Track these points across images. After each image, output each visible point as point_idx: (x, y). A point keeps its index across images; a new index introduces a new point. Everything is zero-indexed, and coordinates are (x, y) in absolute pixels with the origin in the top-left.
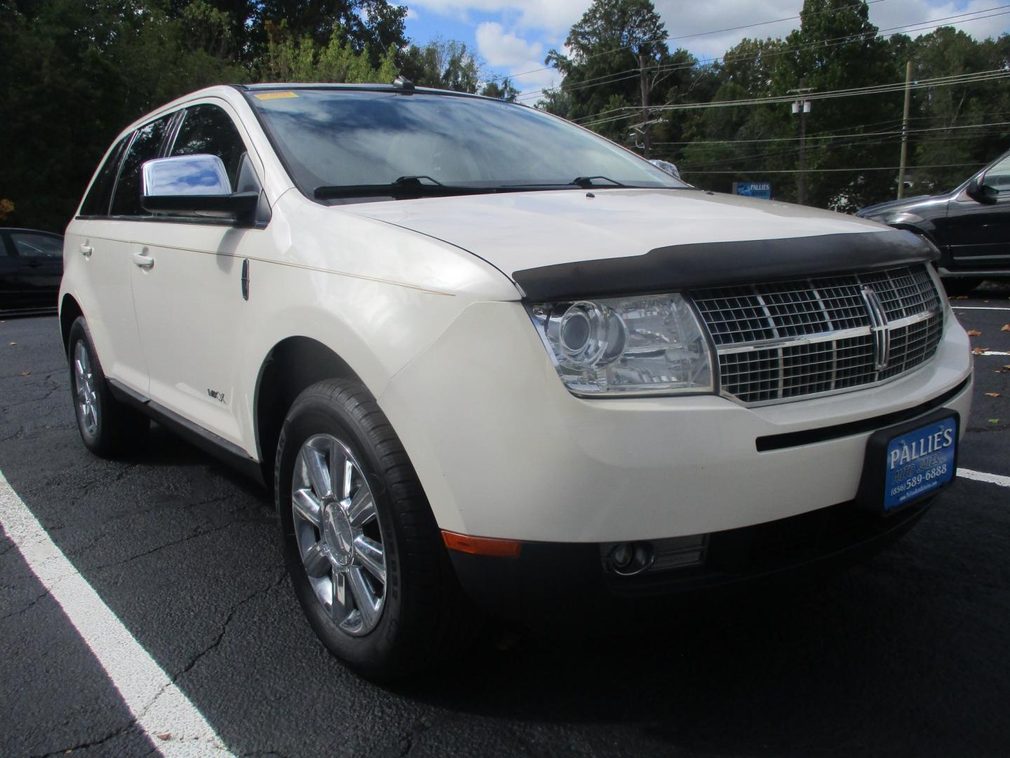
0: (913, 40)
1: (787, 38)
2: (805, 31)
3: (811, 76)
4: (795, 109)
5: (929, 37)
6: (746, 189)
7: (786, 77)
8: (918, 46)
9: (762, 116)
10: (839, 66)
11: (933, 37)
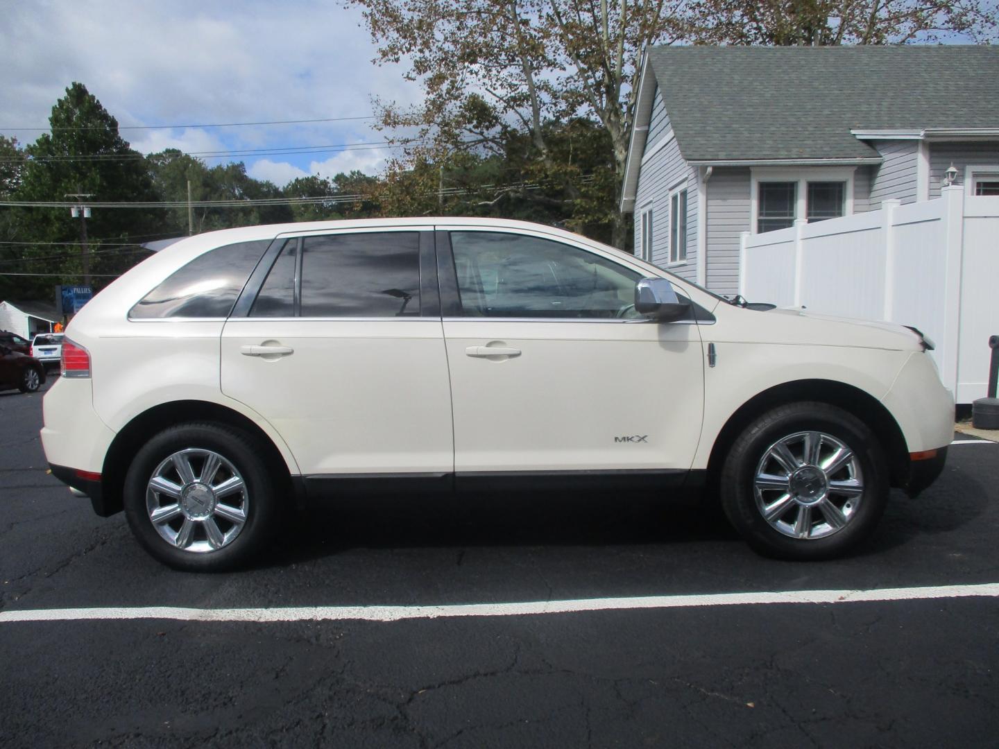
0: (145, 157)
1: (37, 141)
2: (57, 135)
3: (69, 181)
4: (74, 214)
5: (159, 156)
6: (69, 292)
7: (41, 179)
8: (149, 162)
9: (17, 217)
10: (97, 174)
11: (163, 157)
